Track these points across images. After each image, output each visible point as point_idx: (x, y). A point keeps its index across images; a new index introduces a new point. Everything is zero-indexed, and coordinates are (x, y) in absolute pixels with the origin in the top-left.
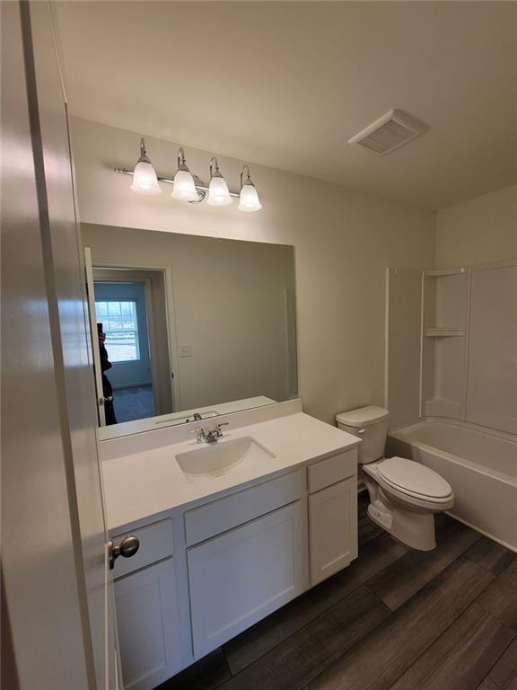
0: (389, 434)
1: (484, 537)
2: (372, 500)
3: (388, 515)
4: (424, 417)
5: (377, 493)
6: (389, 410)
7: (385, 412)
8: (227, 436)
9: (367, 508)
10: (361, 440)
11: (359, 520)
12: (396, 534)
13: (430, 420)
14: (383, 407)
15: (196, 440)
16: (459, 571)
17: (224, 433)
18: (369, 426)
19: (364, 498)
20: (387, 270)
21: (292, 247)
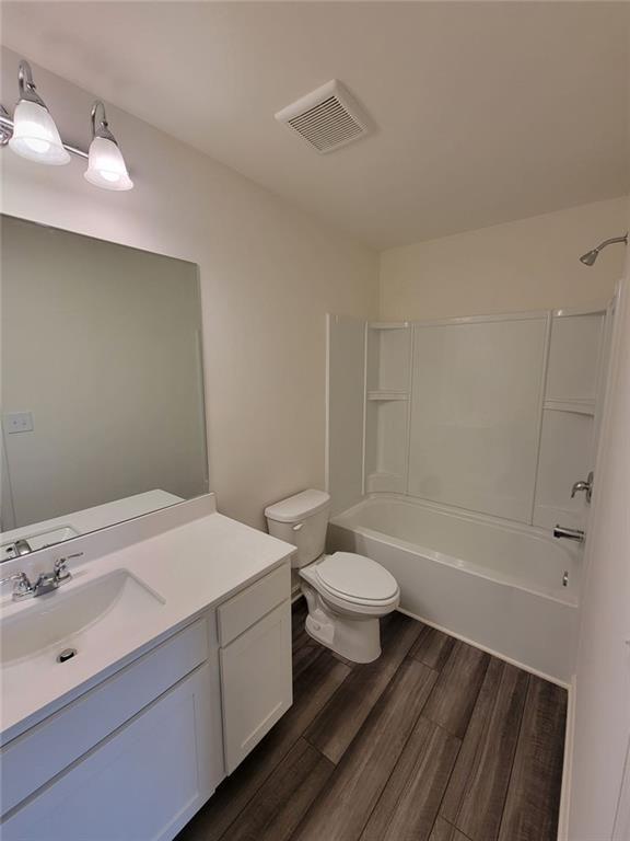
0: (331, 521)
1: (426, 626)
2: (310, 610)
3: (329, 625)
4: (367, 494)
5: (316, 601)
6: (330, 493)
7: (325, 497)
8: (79, 574)
9: (304, 621)
10: (295, 548)
11: (293, 641)
12: (338, 650)
13: (372, 497)
14: (323, 490)
15: (10, 596)
16: (405, 679)
17: (72, 571)
18: (307, 518)
19: (300, 609)
20: (328, 316)
21: (195, 265)
